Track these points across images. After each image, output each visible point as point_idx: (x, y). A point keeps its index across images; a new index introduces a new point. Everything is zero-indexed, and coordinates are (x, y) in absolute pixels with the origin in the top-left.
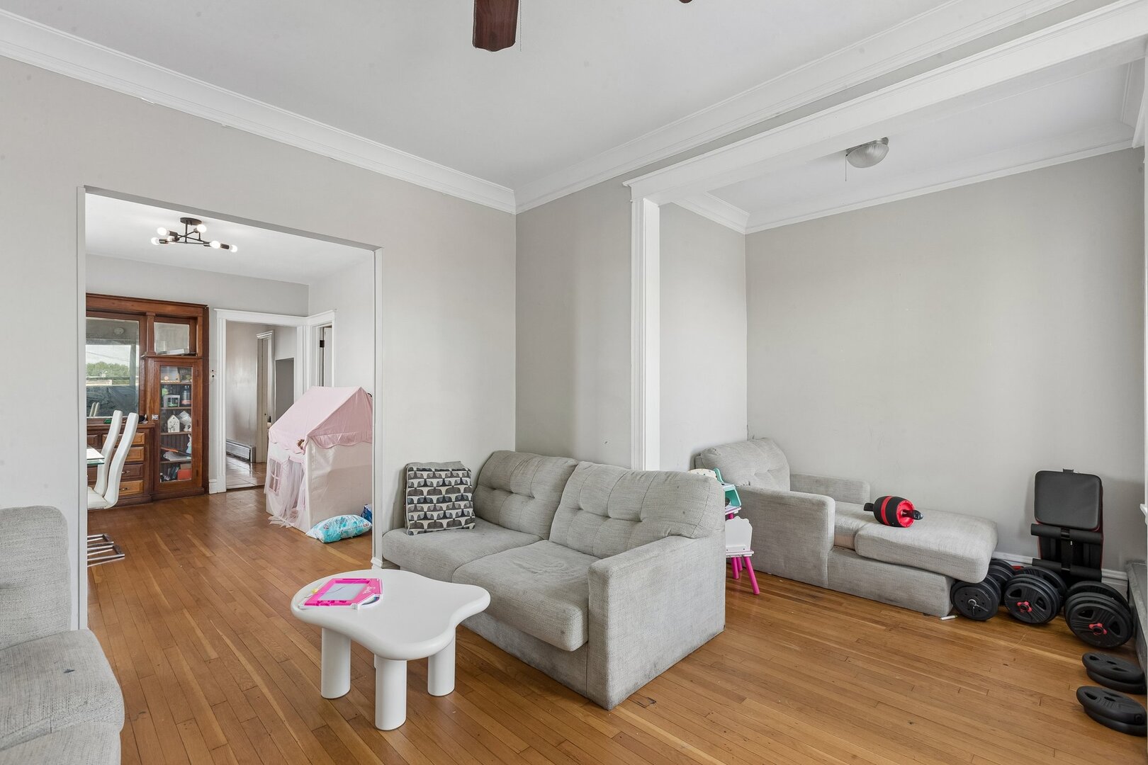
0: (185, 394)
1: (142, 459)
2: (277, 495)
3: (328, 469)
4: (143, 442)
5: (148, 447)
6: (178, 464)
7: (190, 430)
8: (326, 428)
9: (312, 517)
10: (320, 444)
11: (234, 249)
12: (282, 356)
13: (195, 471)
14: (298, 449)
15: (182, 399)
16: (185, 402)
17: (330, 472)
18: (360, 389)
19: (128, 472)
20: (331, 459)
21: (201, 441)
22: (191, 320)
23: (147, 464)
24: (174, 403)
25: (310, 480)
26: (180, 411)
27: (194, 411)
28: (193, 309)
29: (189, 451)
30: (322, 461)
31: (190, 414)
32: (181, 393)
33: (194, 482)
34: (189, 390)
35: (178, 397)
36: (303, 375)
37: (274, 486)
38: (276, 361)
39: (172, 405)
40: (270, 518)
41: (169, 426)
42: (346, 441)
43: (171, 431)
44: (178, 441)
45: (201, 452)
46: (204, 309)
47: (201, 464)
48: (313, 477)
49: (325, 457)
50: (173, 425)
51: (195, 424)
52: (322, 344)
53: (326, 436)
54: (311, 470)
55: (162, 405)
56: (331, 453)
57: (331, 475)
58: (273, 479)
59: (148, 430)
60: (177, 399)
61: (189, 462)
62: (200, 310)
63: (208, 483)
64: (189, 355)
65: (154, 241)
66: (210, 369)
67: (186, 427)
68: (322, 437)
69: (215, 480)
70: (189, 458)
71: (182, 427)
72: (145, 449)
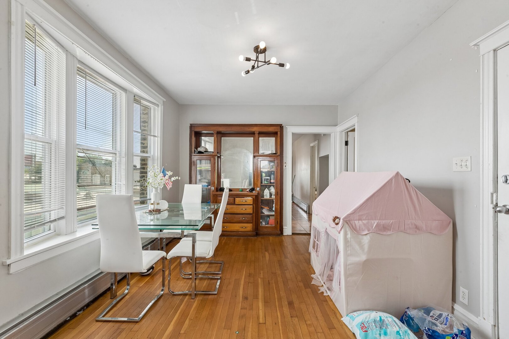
0: (272, 176)
1: (252, 212)
2: (318, 256)
3: (364, 258)
4: (252, 203)
5: (254, 205)
6: (269, 216)
7: (274, 197)
8: (360, 213)
9: (347, 303)
10: (354, 229)
11: (288, 66)
12: (322, 154)
13: (276, 221)
14: (333, 224)
15: (270, 179)
16: (272, 181)
17: (365, 261)
18: (398, 173)
19: (246, 218)
20: (366, 247)
21: (279, 204)
22: (274, 134)
23: (254, 215)
24: (267, 181)
25: (346, 265)
26: (271, 186)
27: (276, 187)
28: (275, 127)
29: (274, 209)
30: (357, 247)
31: (274, 187)
32: (270, 176)
33: (275, 227)
34: (274, 174)
35: (269, 178)
36: (335, 165)
37: (316, 247)
38: (319, 157)
39: (266, 183)
40: (312, 276)
41: (265, 195)
42: (383, 229)
43: (265, 197)
44: (268, 203)
45: (279, 210)
46: (281, 127)
47: (279, 217)
48: (349, 262)
49: (360, 244)
50: (266, 193)
51: (277, 194)
52: (347, 143)
53: (360, 222)
54: (346, 255)
55: (262, 183)
56: (366, 240)
57: (366, 264)
58: (314, 242)
59: (255, 196)
60: (268, 179)
61: (274, 216)
62: (279, 127)
63: (283, 228)
64: (274, 154)
65: (243, 74)
66: (284, 163)
67: (273, 195)
68: (357, 222)
69: (286, 227)
70: (274, 213)
71: (271, 195)
72: (253, 206)
